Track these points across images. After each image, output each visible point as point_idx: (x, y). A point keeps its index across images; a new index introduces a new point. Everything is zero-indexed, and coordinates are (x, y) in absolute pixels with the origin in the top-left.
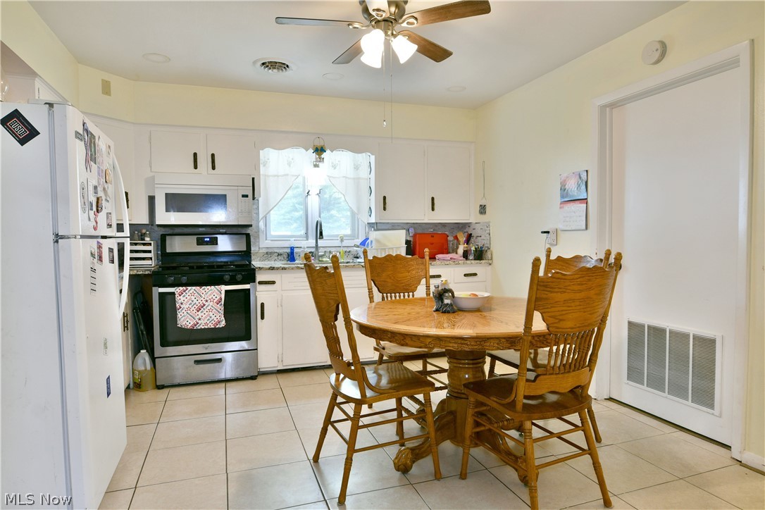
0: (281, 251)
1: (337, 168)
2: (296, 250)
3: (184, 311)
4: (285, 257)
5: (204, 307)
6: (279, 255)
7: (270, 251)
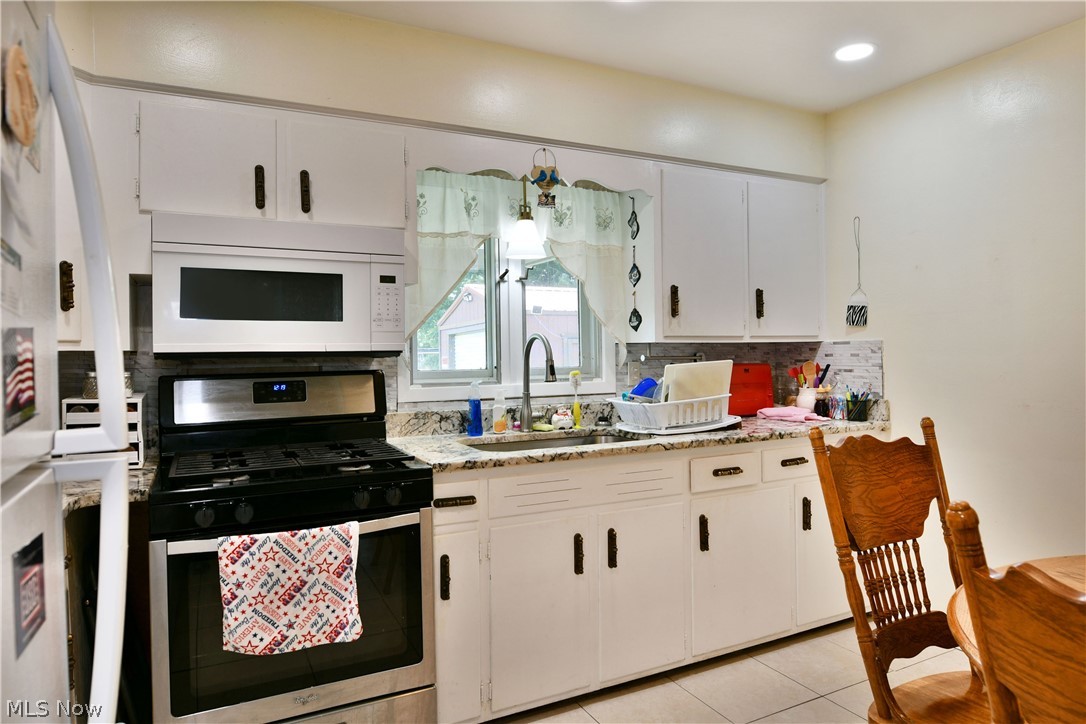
0: (447, 409)
1: (566, 222)
2: (484, 406)
3: (244, 606)
4: (457, 423)
5: (304, 590)
6: (442, 419)
7: (422, 409)
